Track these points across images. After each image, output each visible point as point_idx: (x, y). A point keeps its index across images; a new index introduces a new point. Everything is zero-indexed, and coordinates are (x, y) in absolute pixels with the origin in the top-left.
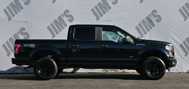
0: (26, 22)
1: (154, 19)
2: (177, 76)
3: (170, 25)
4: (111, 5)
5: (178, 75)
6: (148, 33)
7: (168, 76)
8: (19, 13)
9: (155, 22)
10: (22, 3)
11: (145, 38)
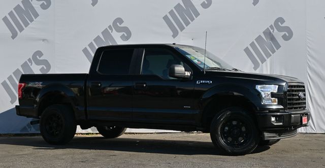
0: (43, 40)
1: (278, 35)
2: (320, 139)
3: (309, 45)
4: (199, 9)
5: (322, 137)
6: (268, 60)
7: (303, 139)
8: (31, 25)
9: (280, 40)
10: (36, 5)
11: (262, 70)
